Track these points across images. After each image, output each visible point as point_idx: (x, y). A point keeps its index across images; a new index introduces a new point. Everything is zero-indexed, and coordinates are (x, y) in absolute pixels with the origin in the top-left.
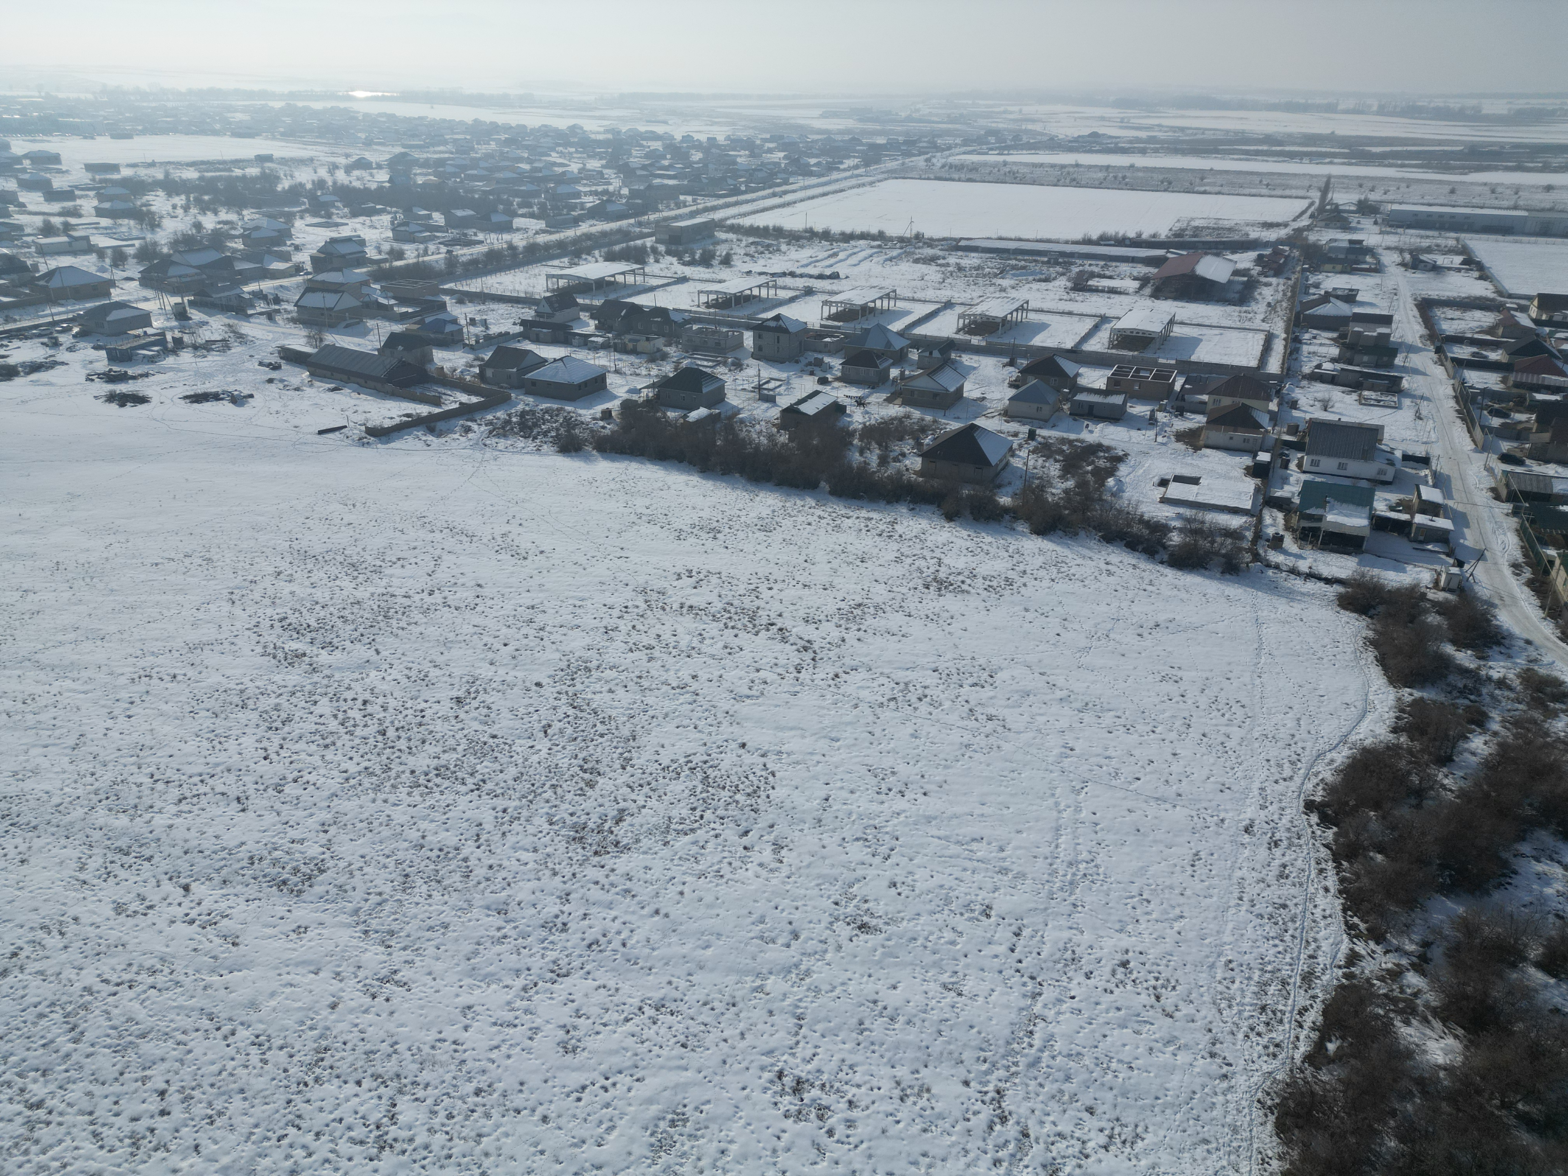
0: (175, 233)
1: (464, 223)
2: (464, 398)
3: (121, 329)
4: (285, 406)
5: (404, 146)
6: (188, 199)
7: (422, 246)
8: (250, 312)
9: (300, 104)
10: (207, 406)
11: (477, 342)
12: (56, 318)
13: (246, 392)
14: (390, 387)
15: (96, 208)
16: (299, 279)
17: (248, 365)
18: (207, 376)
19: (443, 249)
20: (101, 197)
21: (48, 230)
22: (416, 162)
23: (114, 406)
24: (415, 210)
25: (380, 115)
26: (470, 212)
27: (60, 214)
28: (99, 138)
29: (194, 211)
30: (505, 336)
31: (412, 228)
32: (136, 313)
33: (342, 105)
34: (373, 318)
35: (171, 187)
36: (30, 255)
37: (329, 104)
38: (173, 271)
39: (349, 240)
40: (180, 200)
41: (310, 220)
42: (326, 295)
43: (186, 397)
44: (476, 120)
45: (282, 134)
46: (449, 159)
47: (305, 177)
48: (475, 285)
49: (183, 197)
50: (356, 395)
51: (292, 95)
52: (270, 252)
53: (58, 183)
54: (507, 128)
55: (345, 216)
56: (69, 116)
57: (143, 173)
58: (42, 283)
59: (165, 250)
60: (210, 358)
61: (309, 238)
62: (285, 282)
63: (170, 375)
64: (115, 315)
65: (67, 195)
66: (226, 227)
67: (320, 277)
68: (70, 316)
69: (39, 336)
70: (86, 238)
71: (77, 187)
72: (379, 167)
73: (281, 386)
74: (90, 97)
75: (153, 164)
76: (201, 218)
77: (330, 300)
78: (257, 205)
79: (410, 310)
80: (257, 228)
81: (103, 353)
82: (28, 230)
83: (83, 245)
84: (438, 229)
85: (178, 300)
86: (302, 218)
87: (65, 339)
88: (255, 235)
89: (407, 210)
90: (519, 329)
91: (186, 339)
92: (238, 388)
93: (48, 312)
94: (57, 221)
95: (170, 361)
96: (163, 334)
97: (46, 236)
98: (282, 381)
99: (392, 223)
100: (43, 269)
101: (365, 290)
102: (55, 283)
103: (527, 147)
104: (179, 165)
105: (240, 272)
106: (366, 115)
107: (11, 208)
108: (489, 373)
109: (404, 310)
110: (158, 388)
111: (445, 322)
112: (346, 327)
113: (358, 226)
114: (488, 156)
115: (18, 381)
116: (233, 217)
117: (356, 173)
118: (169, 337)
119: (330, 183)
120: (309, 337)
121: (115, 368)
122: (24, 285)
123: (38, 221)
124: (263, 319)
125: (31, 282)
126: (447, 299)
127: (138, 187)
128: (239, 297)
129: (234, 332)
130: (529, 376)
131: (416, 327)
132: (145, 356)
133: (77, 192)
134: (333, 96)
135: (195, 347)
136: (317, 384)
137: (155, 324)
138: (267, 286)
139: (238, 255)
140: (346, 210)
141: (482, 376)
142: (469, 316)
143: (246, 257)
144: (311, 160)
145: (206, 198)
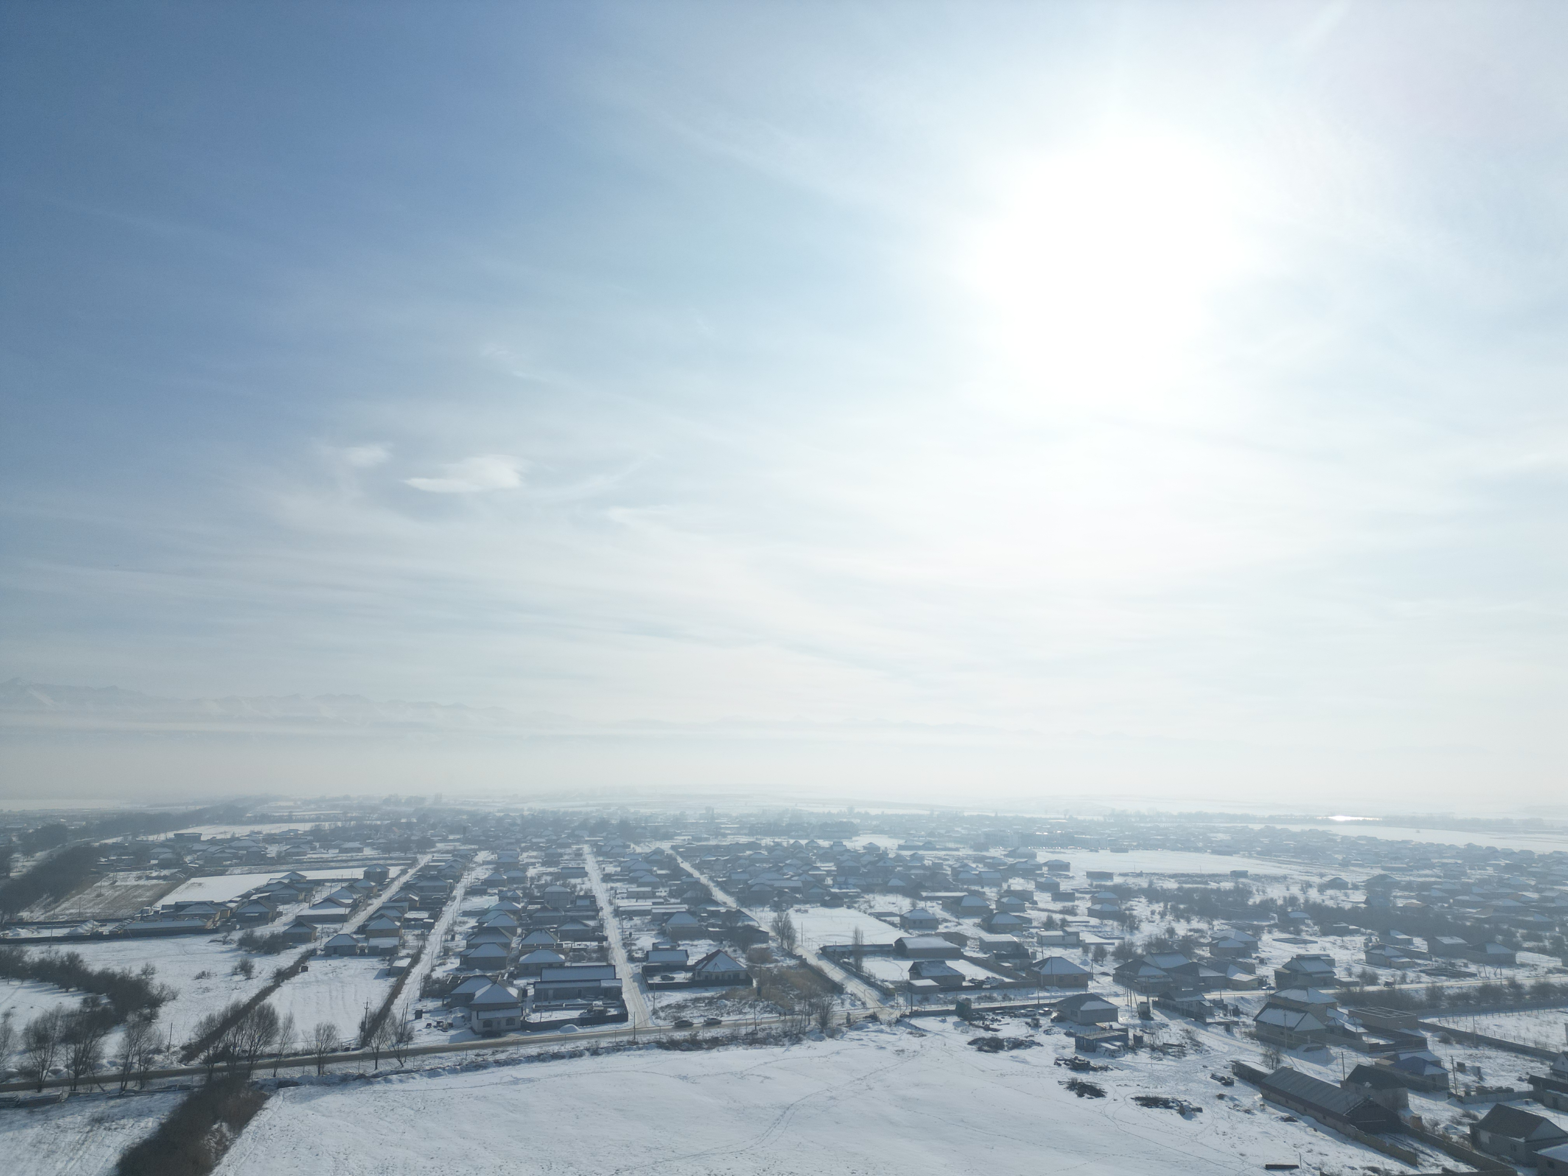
0: (1150, 936)
1: (1452, 952)
2: (1450, 1163)
3: (1091, 1020)
4: (1233, 1128)
5: (1384, 868)
6: (1166, 907)
7: (1399, 973)
8: (1209, 1020)
9: (1279, 827)
10: (1156, 1112)
11: (1467, 1094)
12: (1041, 1002)
13: (1195, 1105)
14: (1352, 1128)
15: (1089, 909)
16: (1261, 993)
17: (1201, 1076)
18: (1159, 1080)
19: (1425, 978)
20: (1094, 900)
21: (1049, 924)
22: (1397, 885)
23: (1073, 1095)
24: (1393, 933)
25: (1360, 838)
26: (1460, 941)
27: (1061, 912)
28: (1101, 852)
29: (1169, 917)
30: (1508, 1092)
31: (1389, 952)
32: (1105, 1006)
33: (1321, 828)
34: (1338, 1044)
35: (1153, 895)
36: (1032, 944)
37: (1307, 828)
38: (1144, 971)
39: (1316, 958)
40: (1158, 907)
41: (1278, 935)
42: (1288, 1013)
43: (1137, 1099)
44: (1469, 845)
45: (1259, 853)
46: (1435, 883)
47: (1277, 893)
48: (1465, 1024)
49: (1162, 905)
50: (1310, 1130)
51: (1272, 819)
52: (1235, 963)
53: (1065, 886)
54: (1508, 854)
55: (1314, 934)
56: (1082, 833)
57: (1131, 881)
58: (1036, 969)
59: (1139, 951)
60: (1165, 1062)
61: (1275, 953)
62: (1247, 994)
63: (1126, 1072)
64: (1088, 1006)
65: (1069, 896)
66: (1196, 935)
67: (1283, 994)
68: (1053, 1001)
69: (1025, 1016)
70: (1077, 934)
71: (1077, 890)
72: (1355, 887)
73: (1231, 1104)
74: (1101, 819)
75: (1140, 875)
76: (1174, 925)
77: (1291, 1019)
78: (1228, 917)
79: (1382, 1042)
80: (1225, 938)
81: (1072, 1040)
82: (1035, 924)
83: (1073, 939)
84: (1420, 955)
85: (1144, 999)
86: (1270, 932)
87: (1045, 1022)
88: (1222, 945)
89: (1385, 933)
90: (1526, 1087)
91: (1146, 1038)
92: (1187, 1098)
93: (1036, 995)
94: (1057, 917)
95: (1128, 1058)
96: (1125, 1030)
97: (1047, 930)
98: (1232, 1099)
99: (1366, 945)
100: (1039, 957)
101: (1330, 1013)
102: (1046, 971)
103: (1533, 875)
104: (1162, 876)
105: (1204, 979)
106: (1344, 838)
107: (1027, 905)
108: (1485, 1137)
109: (1374, 1041)
110: (1114, 1085)
111: (1425, 1062)
112: (1308, 1050)
113: (1328, 945)
114: (1482, 882)
115: (1002, 1054)
116: (1203, 926)
117: (1330, 892)
118: (1131, 1035)
119: (1302, 901)
120: (1265, 1056)
121: (1081, 1057)
122: (1022, 969)
123: (1043, 916)
124: (1221, 1030)
125: (1028, 968)
126: (1428, 1035)
127: (1125, 893)
128: (1200, 1004)
129: (1191, 1039)
130: (1543, 1152)
131: (1387, 1063)
132: (1107, 1049)
133: (1077, 895)
134: (1313, 820)
135: (1153, 1048)
136: (1270, 1109)
137: (1120, 1019)
138: (1228, 996)
139: (1204, 962)
140: (1316, 928)
141: (1474, 1138)
142: (1457, 1060)
143: (1212, 965)
144: (1285, 878)
145: (1182, 906)
